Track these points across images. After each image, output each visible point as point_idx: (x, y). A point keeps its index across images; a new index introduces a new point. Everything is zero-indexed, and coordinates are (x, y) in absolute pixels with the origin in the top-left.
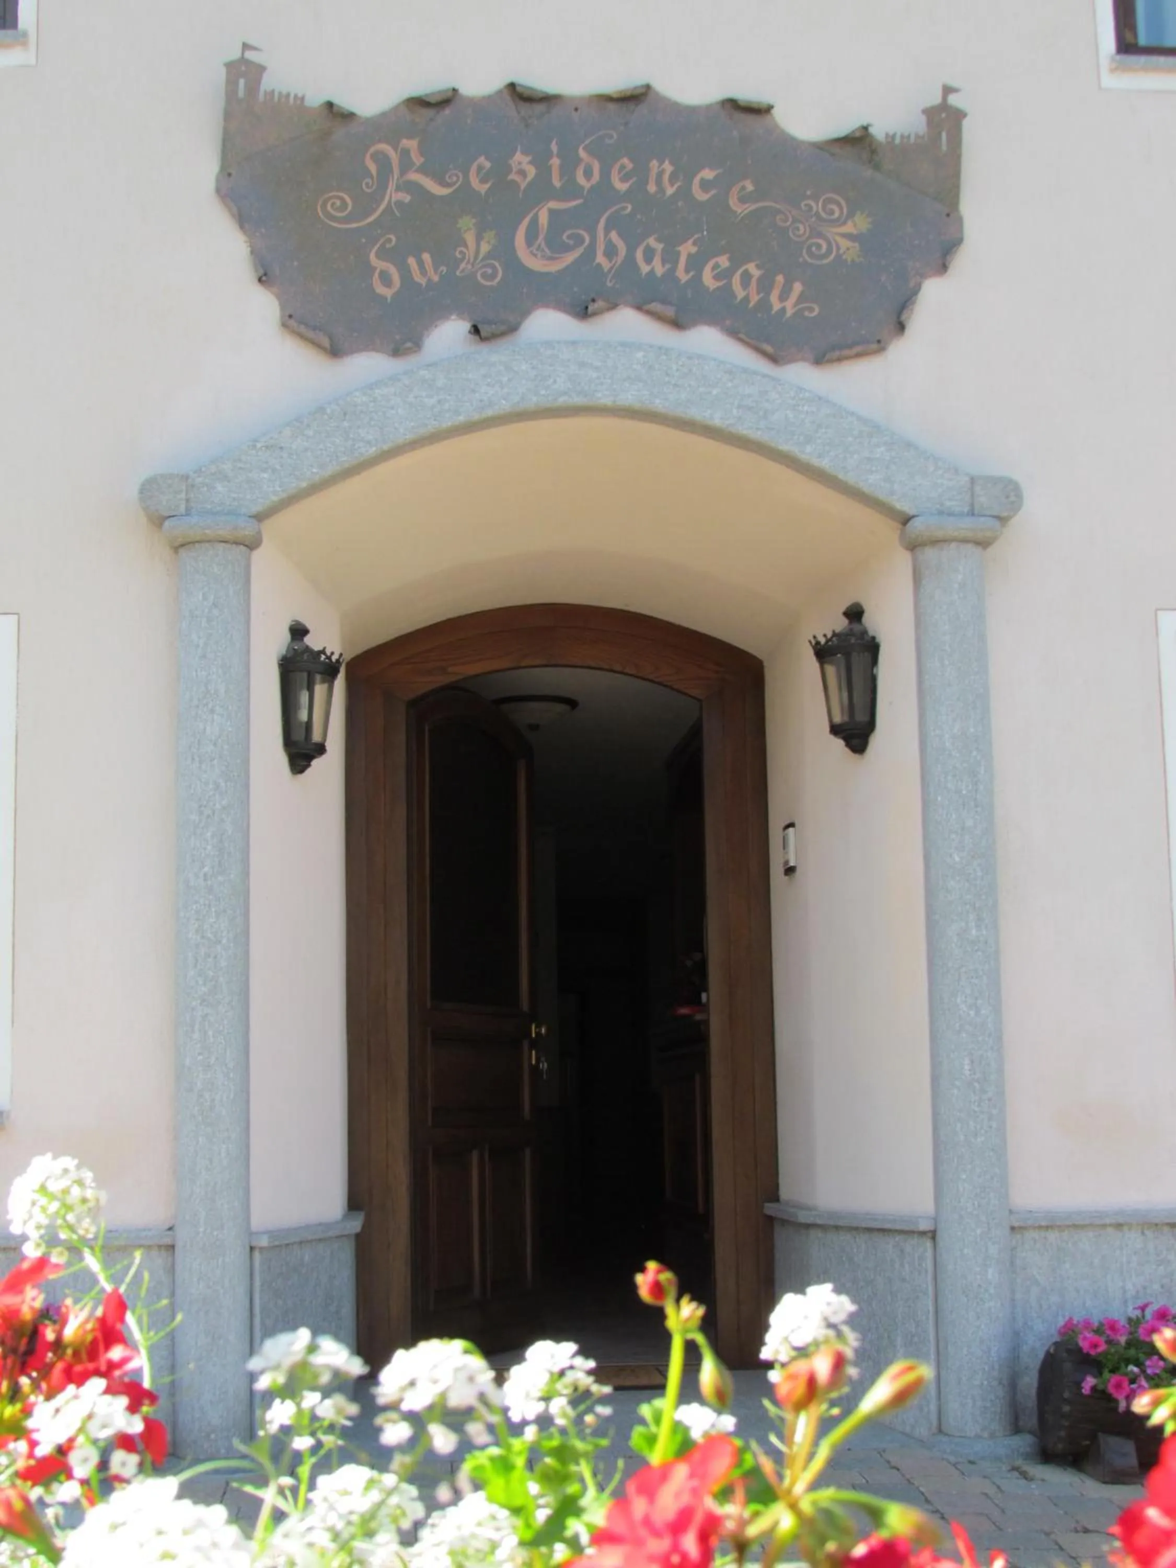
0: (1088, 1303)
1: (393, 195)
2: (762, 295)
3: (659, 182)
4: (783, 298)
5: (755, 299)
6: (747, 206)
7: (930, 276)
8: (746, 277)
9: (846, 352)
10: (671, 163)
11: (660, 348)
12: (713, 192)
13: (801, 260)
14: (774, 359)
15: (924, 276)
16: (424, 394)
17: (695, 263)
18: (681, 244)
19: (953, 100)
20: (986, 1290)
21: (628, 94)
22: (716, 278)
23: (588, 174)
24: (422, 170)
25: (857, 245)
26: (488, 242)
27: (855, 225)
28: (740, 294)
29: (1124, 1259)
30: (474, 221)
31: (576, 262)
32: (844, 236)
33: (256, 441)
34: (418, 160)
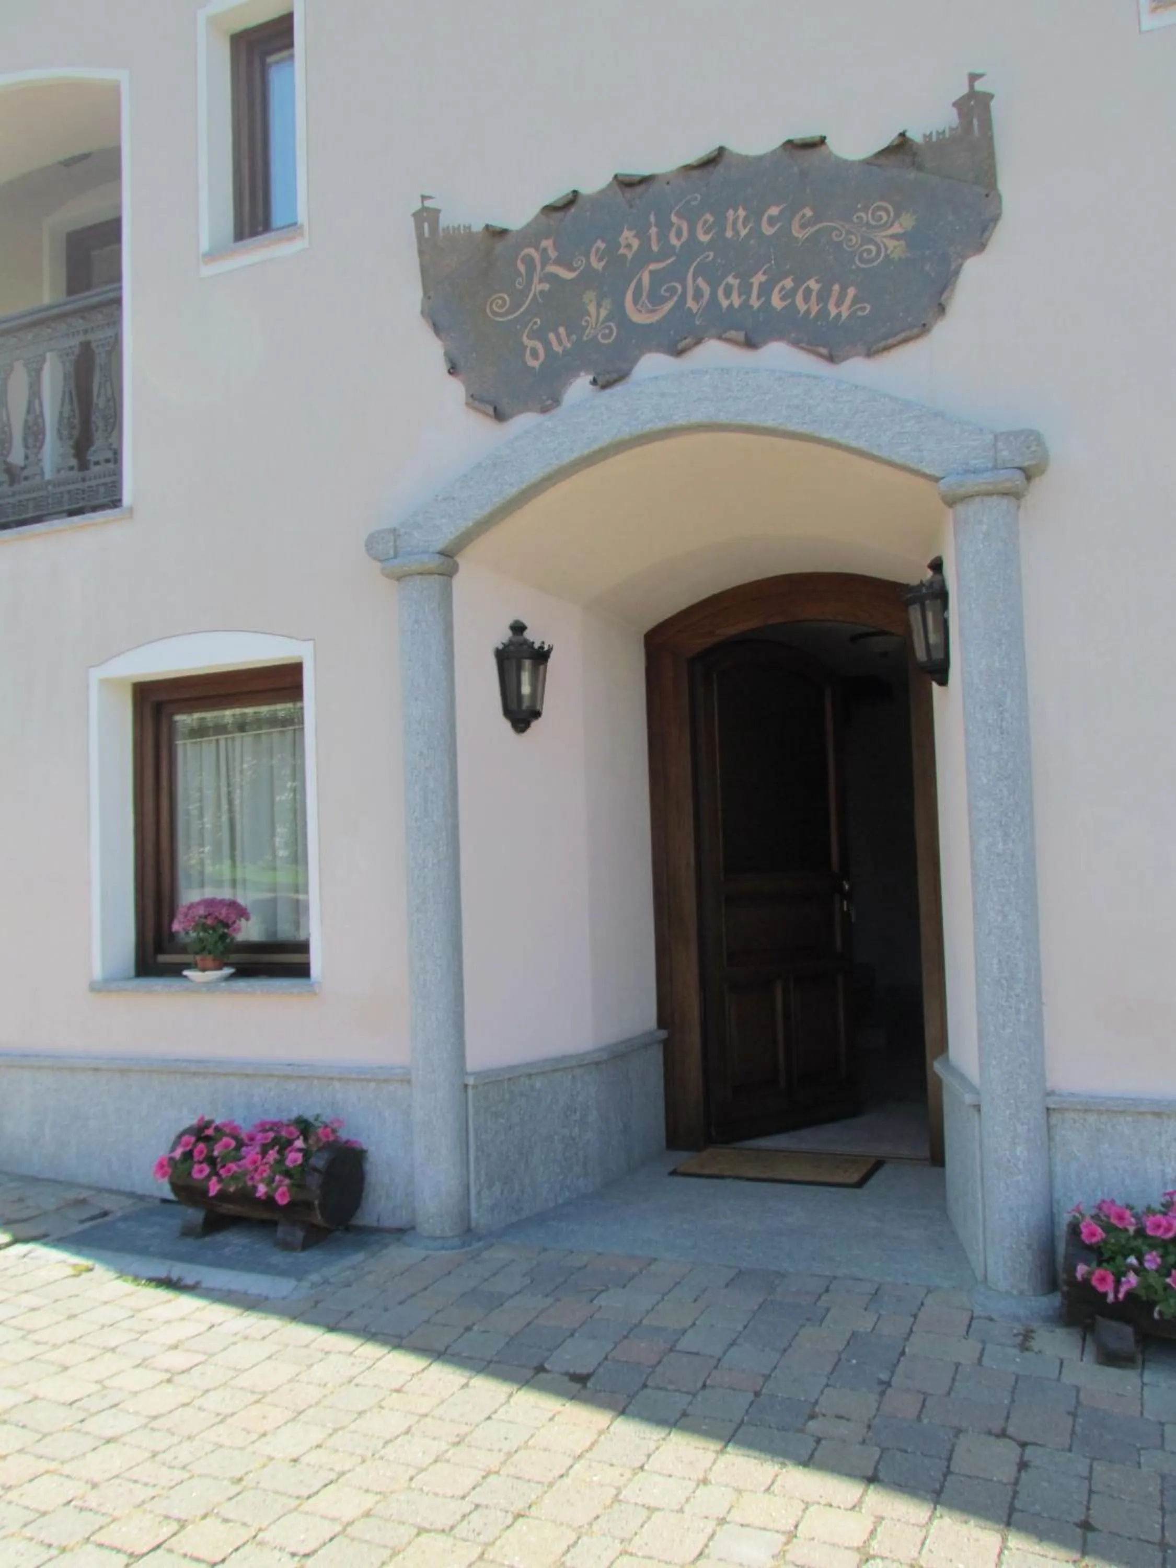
0: (1127, 1182)
1: (538, 287)
2: (821, 305)
3: (734, 228)
4: (838, 304)
5: (815, 309)
6: (807, 230)
7: (970, 256)
8: (808, 293)
9: (891, 341)
10: (745, 209)
11: (722, 370)
12: (778, 225)
13: (854, 267)
14: (831, 359)
15: (965, 257)
16: (548, 440)
17: (765, 290)
18: (751, 277)
19: (979, 86)
20: (1015, 1165)
21: (705, 159)
22: (783, 299)
23: (679, 235)
24: (558, 262)
25: (902, 243)
26: (606, 309)
27: (901, 225)
28: (802, 307)
29: (1163, 1145)
30: (595, 293)
31: (672, 310)
32: (894, 237)
33: (437, 496)
34: (553, 254)
